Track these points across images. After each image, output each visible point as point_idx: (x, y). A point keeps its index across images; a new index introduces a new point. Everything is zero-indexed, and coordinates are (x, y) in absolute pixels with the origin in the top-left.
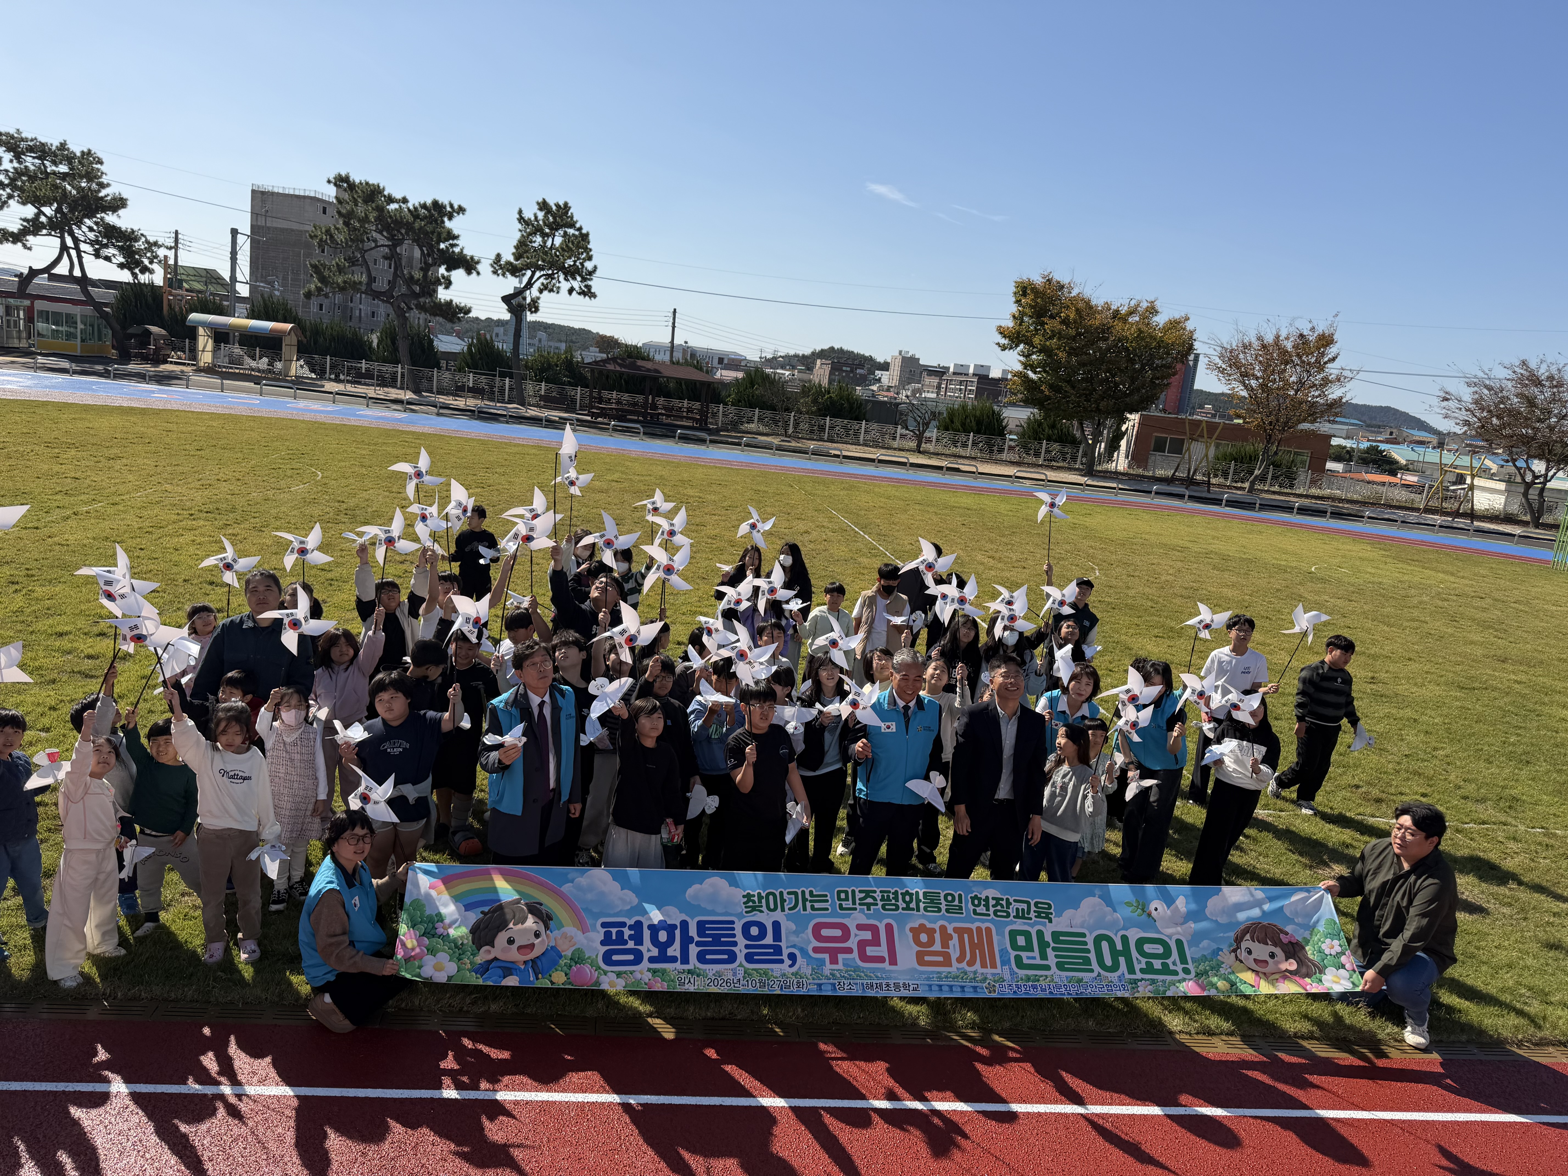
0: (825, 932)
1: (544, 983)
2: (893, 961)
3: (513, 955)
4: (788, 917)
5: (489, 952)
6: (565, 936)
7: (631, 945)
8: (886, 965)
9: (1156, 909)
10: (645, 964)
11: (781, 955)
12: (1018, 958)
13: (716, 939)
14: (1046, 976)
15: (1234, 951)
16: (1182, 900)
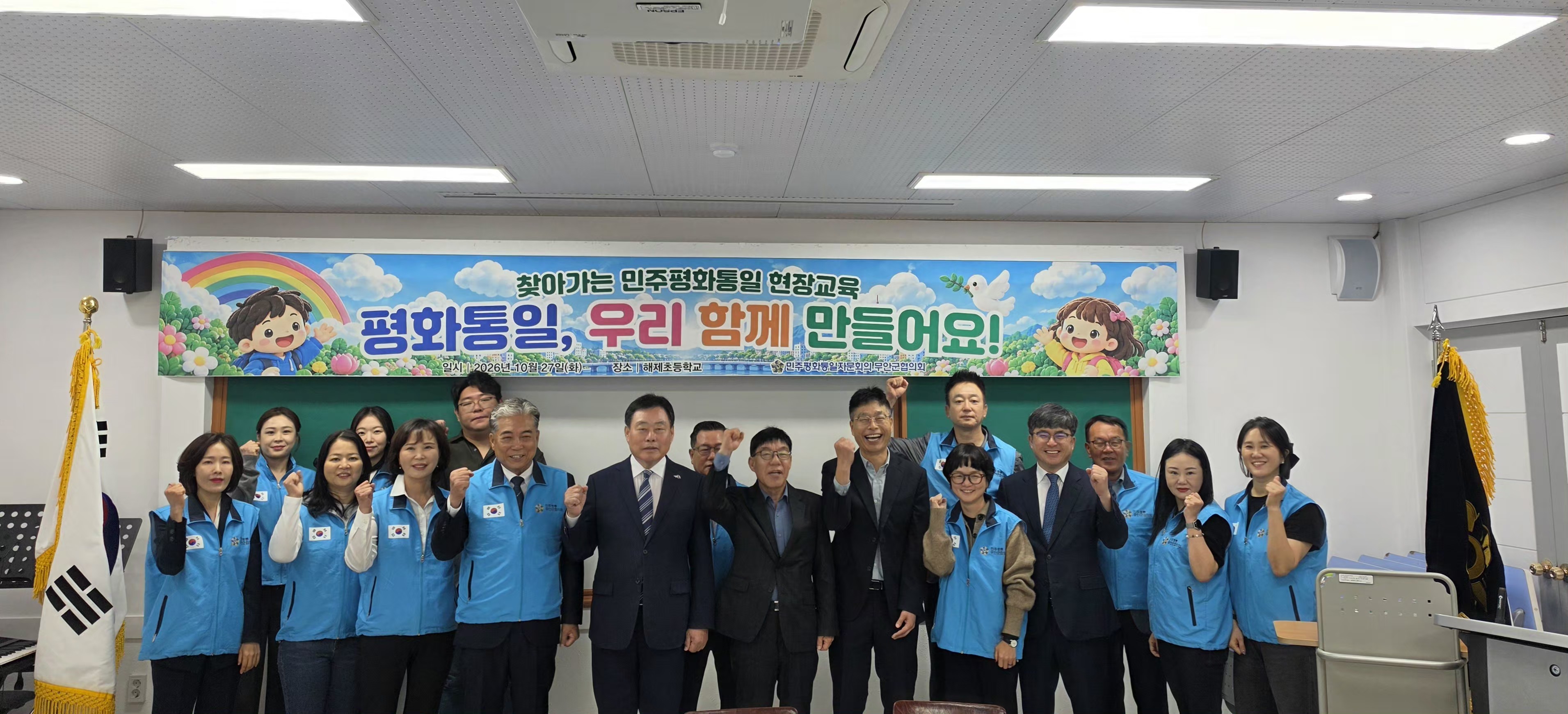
0: (605, 315)
1: (304, 373)
2: (677, 341)
3: (271, 347)
4: (566, 300)
5: (248, 345)
6: (325, 327)
7: (394, 333)
8: (669, 346)
9: (975, 284)
10: (409, 352)
11: (555, 339)
12: (813, 336)
13: (486, 326)
14: (840, 354)
15: (1054, 328)
16: (1005, 275)
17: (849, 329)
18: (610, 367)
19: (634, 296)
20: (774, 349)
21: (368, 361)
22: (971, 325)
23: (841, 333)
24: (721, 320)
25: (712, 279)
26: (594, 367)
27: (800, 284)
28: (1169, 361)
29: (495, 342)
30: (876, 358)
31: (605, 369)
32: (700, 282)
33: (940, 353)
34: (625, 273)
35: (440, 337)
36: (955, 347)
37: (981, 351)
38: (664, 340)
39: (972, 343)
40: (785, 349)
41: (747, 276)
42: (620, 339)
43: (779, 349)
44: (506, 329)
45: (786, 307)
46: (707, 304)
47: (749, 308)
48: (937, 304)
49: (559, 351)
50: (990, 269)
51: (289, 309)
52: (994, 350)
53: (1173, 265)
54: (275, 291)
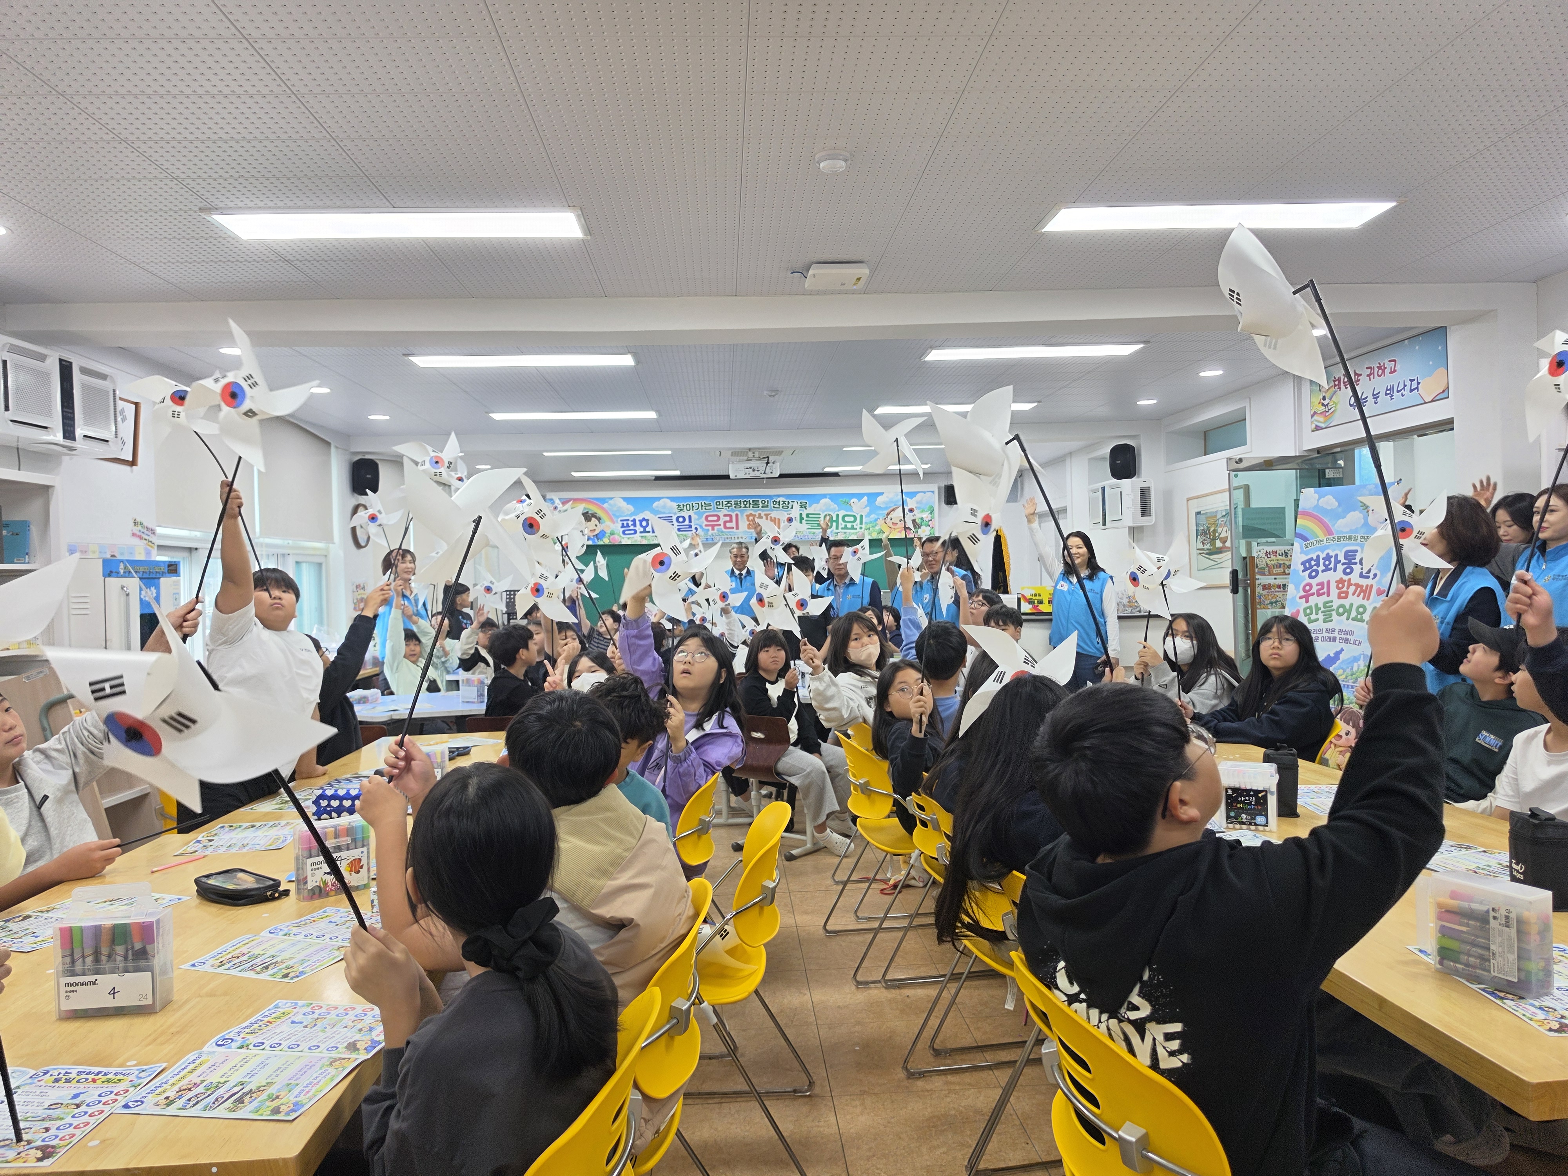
0: (710, 518)
1: (601, 543)
2: (737, 528)
4: (695, 513)
6: (607, 526)
7: (632, 527)
8: (734, 530)
9: (853, 502)
10: (638, 534)
11: (692, 528)
15: (885, 519)
16: (865, 498)
17: (804, 522)
18: (712, 538)
19: (720, 511)
21: (623, 538)
22: (852, 519)
24: (754, 520)
25: (750, 504)
26: (707, 538)
27: (784, 505)
30: (814, 533)
32: (746, 505)
34: (717, 502)
37: (856, 529)
38: (732, 528)
39: (852, 526)
41: (763, 502)
42: (716, 528)
46: (748, 513)
47: (765, 515)
48: (838, 511)
49: (693, 532)
50: (859, 496)
51: (593, 519)
52: (861, 528)
53: (933, 492)
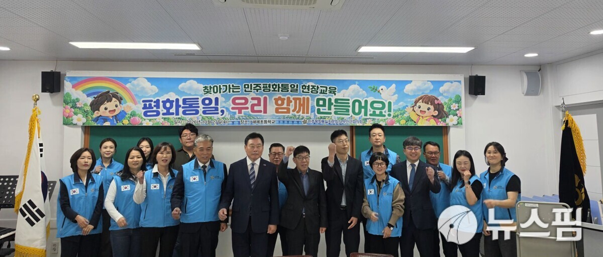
0: (237, 101)
1: (120, 124)
2: (265, 112)
3: (107, 114)
4: (222, 96)
5: (98, 113)
6: (128, 106)
7: (155, 109)
8: (262, 114)
9: (382, 89)
10: (161, 116)
11: (218, 111)
12: (319, 110)
13: (191, 106)
14: (329, 117)
15: (413, 107)
16: (394, 86)
17: (333, 107)
18: (239, 122)
19: (248, 94)
20: (303, 115)
21: (145, 120)
22: (380, 106)
23: (329, 109)
24: (283, 104)
25: (279, 87)
26: (233, 122)
27: (314, 89)
28: (458, 119)
29: (194, 112)
30: (343, 118)
31: (237, 123)
32: (274, 89)
33: (368, 116)
34: (245, 85)
35: (173, 110)
36: (374, 114)
37: (385, 116)
38: (260, 111)
39: (381, 112)
40: (308, 115)
41: (293, 86)
42: (243, 111)
43: (305, 115)
44: (199, 107)
45: (308, 98)
46: (277, 97)
47: (294, 99)
48: (367, 97)
49: (219, 116)
50: (388, 83)
51: (114, 99)
52: (389, 115)
53: (460, 82)
54: (108, 92)
